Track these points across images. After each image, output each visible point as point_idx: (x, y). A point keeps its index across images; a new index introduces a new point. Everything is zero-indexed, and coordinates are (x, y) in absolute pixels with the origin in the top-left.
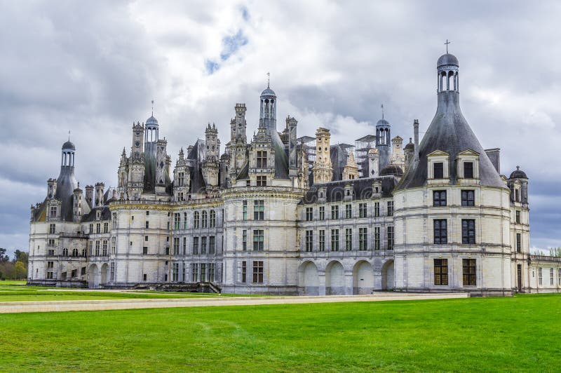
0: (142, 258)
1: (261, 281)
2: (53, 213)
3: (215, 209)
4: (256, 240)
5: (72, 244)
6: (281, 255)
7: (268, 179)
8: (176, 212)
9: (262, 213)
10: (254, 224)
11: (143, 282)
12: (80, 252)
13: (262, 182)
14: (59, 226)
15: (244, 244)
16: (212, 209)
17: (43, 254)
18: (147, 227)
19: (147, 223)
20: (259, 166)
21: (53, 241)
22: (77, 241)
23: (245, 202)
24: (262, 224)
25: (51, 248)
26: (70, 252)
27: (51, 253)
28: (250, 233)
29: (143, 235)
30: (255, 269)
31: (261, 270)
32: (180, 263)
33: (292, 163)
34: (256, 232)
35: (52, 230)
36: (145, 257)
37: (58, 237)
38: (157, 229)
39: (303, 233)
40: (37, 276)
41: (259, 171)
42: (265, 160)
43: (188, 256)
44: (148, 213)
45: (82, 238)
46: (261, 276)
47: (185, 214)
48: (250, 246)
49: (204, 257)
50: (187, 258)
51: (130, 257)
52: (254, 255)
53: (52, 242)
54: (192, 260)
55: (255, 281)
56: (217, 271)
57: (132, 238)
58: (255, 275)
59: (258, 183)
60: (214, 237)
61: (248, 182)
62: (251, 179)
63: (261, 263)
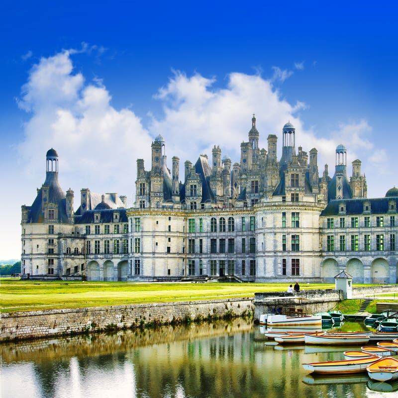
0: (166, 256)
1: (298, 274)
2: (51, 215)
3: (234, 217)
4: (293, 243)
5: (74, 243)
6: (311, 254)
7: (300, 196)
8: (190, 218)
9: (298, 223)
10: (293, 230)
11: (168, 276)
12: (80, 250)
13: (295, 198)
14: (57, 227)
15: (284, 246)
16: (231, 216)
17: (44, 253)
18: (170, 230)
19: (170, 226)
20: (293, 186)
21: (53, 240)
22: (78, 241)
23: (284, 214)
24: (298, 230)
25: (51, 247)
26: (73, 250)
27: (51, 252)
28: (289, 238)
29: (166, 237)
30: (293, 265)
31: (298, 265)
32: (197, 260)
33: (314, 184)
34: (293, 237)
35: (51, 231)
36: (169, 255)
37: (57, 237)
38: (177, 232)
39: (325, 238)
40: (37, 272)
41: (293, 189)
42: (297, 181)
43: (205, 254)
44: (170, 219)
45: (81, 238)
46: (298, 270)
47: (201, 219)
48: (289, 247)
49: (223, 255)
50: (204, 256)
51: (156, 255)
52: (293, 254)
53: (51, 242)
54: (210, 258)
55: (293, 273)
56: (237, 267)
57: (157, 239)
58: (293, 270)
59: (292, 199)
60: (233, 239)
61: (284, 198)
62: (287, 195)
63: (298, 260)
